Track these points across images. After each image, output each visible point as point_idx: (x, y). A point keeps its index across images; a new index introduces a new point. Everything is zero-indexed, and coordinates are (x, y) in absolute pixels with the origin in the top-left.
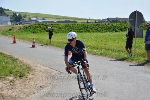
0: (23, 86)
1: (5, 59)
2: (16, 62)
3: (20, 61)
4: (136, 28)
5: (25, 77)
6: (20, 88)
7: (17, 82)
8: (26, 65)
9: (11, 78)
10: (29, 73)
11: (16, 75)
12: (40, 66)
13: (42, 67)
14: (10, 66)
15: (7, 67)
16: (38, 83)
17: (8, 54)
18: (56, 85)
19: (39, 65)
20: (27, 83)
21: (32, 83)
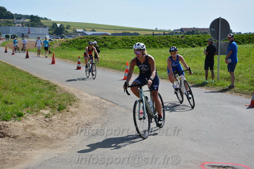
0: (63, 122)
1: (40, 86)
2: (55, 89)
3: (59, 88)
4: (219, 41)
5: (65, 110)
6: (59, 125)
7: (54, 117)
8: (68, 94)
9: (46, 112)
10: (71, 105)
11: (53, 107)
12: (87, 95)
13: (90, 96)
14: (46, 95)
15: (42, 97)
16: (83, 118)
17: (44, 79)
18: (108, 121)
19: (85, 94)
20: (68, 119)
21: (75, 118)
